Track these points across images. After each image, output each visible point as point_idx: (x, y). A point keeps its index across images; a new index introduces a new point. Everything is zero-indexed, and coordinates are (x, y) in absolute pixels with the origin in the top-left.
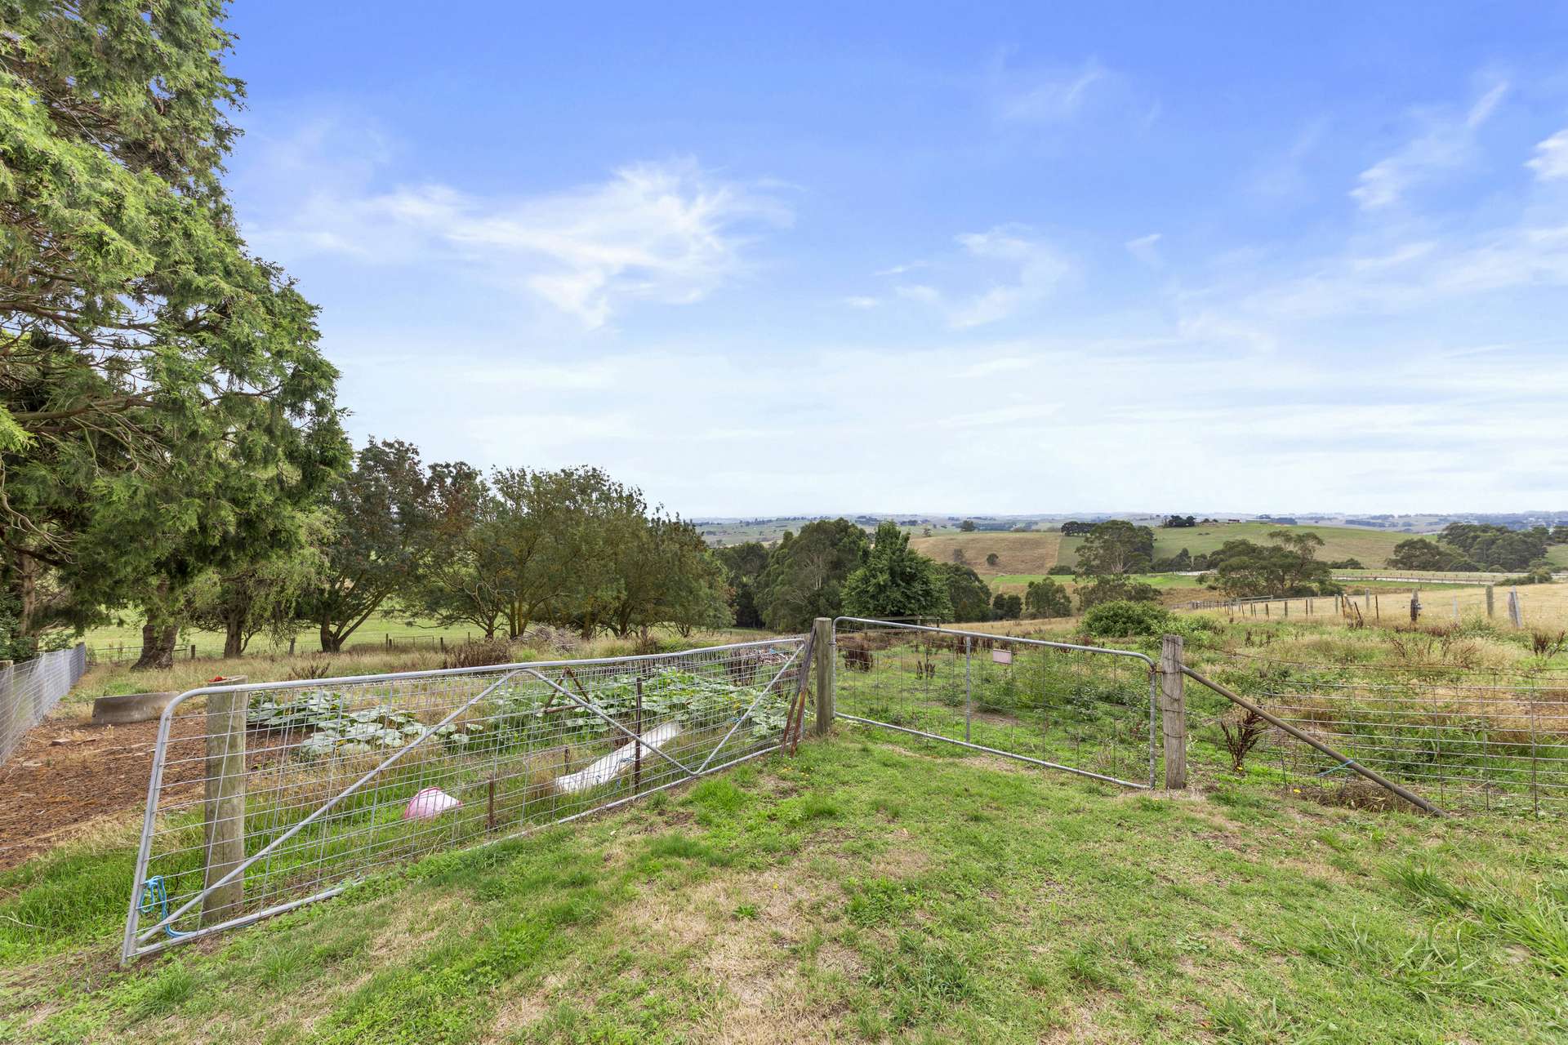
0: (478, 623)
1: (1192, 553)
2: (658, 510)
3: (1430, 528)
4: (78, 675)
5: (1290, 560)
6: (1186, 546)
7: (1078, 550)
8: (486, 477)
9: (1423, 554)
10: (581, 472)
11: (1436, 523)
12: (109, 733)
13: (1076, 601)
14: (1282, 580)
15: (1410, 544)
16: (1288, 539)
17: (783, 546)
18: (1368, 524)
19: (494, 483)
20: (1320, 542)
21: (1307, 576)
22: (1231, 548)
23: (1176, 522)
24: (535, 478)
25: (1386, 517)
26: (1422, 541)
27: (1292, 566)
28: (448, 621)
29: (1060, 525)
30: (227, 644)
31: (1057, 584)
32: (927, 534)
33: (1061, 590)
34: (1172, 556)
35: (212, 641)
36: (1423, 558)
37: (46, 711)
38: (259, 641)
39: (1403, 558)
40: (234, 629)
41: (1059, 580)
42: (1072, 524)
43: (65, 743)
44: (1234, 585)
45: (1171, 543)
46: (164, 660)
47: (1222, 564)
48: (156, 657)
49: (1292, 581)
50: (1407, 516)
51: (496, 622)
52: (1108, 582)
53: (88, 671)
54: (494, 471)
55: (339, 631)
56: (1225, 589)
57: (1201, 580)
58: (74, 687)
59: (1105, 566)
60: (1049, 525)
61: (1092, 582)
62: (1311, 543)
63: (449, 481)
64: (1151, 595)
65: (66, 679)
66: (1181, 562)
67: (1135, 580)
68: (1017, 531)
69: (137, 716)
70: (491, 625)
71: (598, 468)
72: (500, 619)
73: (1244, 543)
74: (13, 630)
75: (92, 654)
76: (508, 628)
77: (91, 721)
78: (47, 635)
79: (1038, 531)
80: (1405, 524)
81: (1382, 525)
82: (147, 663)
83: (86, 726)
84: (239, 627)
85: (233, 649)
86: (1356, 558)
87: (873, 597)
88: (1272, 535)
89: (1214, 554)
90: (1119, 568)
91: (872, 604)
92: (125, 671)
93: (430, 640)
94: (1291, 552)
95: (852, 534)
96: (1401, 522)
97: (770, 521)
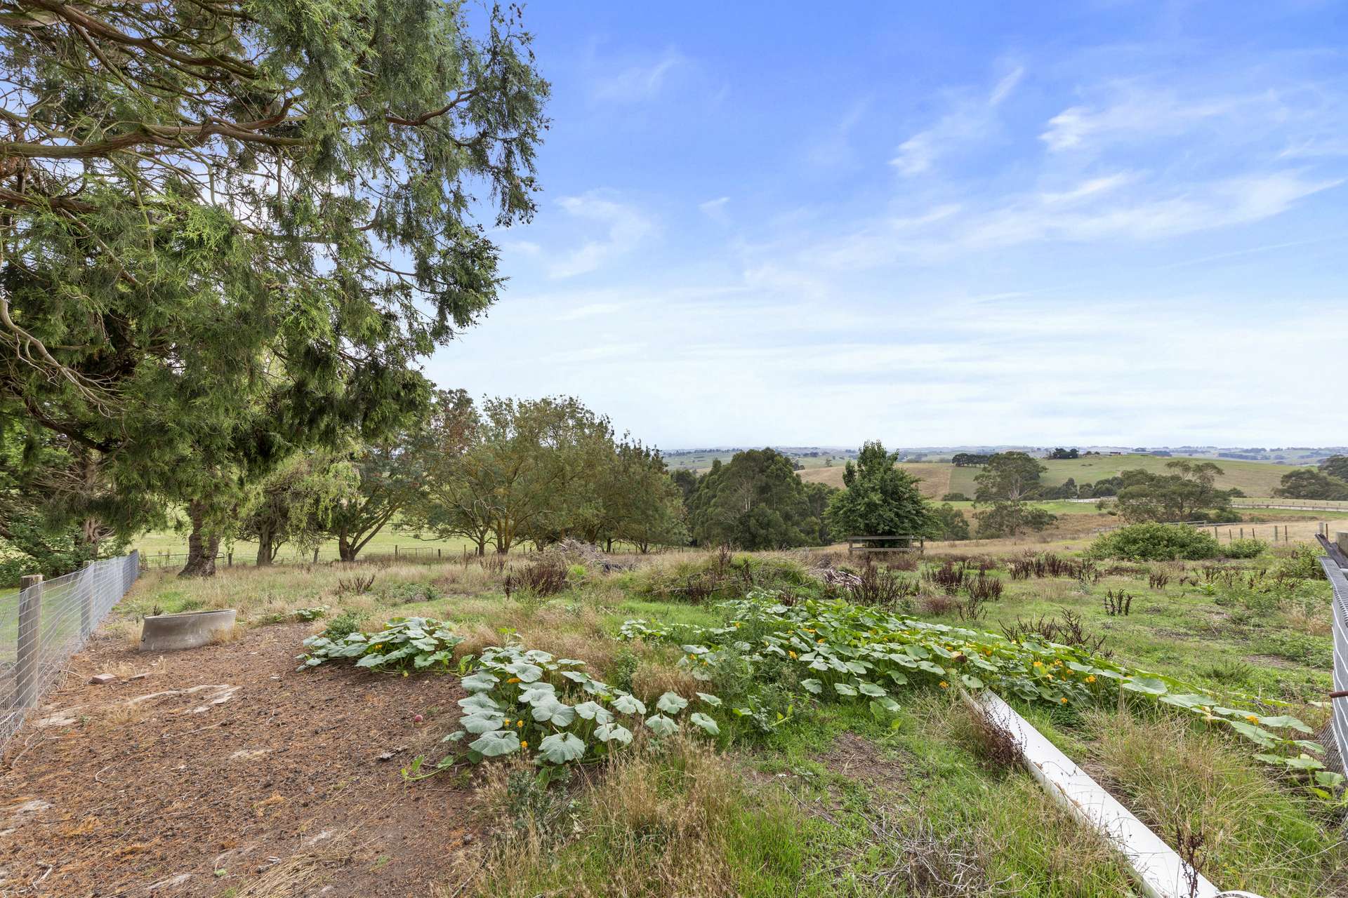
0: (470, 537)
1: (1078, 483)
2: (626, 436)
3: (1303, 461)
4: (131, 581)
5: (1189, 488)
6: (1070, 476)
7: (976, 478)
8: (478, 405)
9: (1311, 484)
10: (559, 401)
11: (1308, 457)
12: (160, 665)
13: (974, 524)
14: (1181, 508)
15: (1297, 475)
16: (1186, 469)
17: (712, 474)
18: (1241, 457)
19: (485, 410)
20: (1220, 472)
21: (1206, 503)
22: (1129, 478)
23: (1060, 454)
24: (521, 405)
25: (1257, 451)
26: (1309, 472)
27: (1191, 494)
28: (444, 534)
29: (951, 457)
30: (260, 553)
31: (955, 509)
32: (828, 464)
33: (959, 514)
34: (1059, 485)
35: (248, 550)
36: (1312, 488)
37: (94, 627)
38: (286, 550)
39: (1290, 487)
40: (266, 538)
41: (956, 506)
42: (963, 455)
43: (108, 681)
44: (1134, 511)
45: (1058, 473)
46: (208, 567)
47: (1122, 491)
48: (200, 565)
49: (1191, 508)
50: (1278, 449)
51: (486, 537)
52: (1006, 507)
53: (140, 577)
54: (485, 400)
55: (355, 542)
56: (1124, 515)
57: (1100, 506)
58: (126, 594)
59: (1003, 492)
60: (938, 457)
61: (989, 508)
62: (1210, 473)
63: (451, 406)
64: (1046, 519)
65: (119, 586)
66: (1067, 491)
67: (1031, 506)
68: (910, 461)
69: (191, 640)
70: (482, 539)
71: (575, 398)
72: (490, 534)
73: (1141, 472)
74: (77, 537)
75: (145, 560)
76: (496, 542)
77: (141, 646)
78: (105, 542)
79: (930, 462)
80: (1277, 458)
81: (1255, 458)
82: (193, 570)
83: (134, 653)
84: (270, 538)
85: (265, 558)
86: (1238, 488)
87: (861, 516)
88: (1170, 465)
89: (1099, 483)
90: (1016, 495)
91: (861, 523)
92: (173, 576)
93: (429, 551)
94: (1190, 481)
95: (779, 462)
96: (1273, 455)
97: (689, 453)
